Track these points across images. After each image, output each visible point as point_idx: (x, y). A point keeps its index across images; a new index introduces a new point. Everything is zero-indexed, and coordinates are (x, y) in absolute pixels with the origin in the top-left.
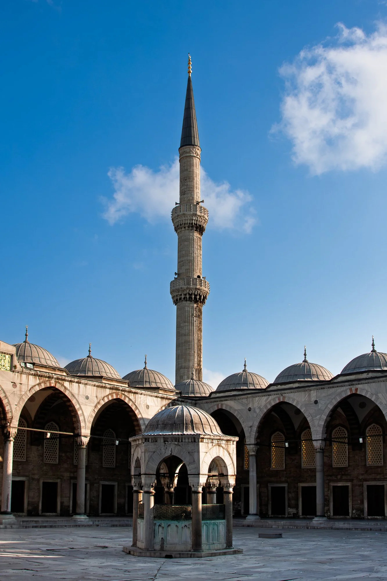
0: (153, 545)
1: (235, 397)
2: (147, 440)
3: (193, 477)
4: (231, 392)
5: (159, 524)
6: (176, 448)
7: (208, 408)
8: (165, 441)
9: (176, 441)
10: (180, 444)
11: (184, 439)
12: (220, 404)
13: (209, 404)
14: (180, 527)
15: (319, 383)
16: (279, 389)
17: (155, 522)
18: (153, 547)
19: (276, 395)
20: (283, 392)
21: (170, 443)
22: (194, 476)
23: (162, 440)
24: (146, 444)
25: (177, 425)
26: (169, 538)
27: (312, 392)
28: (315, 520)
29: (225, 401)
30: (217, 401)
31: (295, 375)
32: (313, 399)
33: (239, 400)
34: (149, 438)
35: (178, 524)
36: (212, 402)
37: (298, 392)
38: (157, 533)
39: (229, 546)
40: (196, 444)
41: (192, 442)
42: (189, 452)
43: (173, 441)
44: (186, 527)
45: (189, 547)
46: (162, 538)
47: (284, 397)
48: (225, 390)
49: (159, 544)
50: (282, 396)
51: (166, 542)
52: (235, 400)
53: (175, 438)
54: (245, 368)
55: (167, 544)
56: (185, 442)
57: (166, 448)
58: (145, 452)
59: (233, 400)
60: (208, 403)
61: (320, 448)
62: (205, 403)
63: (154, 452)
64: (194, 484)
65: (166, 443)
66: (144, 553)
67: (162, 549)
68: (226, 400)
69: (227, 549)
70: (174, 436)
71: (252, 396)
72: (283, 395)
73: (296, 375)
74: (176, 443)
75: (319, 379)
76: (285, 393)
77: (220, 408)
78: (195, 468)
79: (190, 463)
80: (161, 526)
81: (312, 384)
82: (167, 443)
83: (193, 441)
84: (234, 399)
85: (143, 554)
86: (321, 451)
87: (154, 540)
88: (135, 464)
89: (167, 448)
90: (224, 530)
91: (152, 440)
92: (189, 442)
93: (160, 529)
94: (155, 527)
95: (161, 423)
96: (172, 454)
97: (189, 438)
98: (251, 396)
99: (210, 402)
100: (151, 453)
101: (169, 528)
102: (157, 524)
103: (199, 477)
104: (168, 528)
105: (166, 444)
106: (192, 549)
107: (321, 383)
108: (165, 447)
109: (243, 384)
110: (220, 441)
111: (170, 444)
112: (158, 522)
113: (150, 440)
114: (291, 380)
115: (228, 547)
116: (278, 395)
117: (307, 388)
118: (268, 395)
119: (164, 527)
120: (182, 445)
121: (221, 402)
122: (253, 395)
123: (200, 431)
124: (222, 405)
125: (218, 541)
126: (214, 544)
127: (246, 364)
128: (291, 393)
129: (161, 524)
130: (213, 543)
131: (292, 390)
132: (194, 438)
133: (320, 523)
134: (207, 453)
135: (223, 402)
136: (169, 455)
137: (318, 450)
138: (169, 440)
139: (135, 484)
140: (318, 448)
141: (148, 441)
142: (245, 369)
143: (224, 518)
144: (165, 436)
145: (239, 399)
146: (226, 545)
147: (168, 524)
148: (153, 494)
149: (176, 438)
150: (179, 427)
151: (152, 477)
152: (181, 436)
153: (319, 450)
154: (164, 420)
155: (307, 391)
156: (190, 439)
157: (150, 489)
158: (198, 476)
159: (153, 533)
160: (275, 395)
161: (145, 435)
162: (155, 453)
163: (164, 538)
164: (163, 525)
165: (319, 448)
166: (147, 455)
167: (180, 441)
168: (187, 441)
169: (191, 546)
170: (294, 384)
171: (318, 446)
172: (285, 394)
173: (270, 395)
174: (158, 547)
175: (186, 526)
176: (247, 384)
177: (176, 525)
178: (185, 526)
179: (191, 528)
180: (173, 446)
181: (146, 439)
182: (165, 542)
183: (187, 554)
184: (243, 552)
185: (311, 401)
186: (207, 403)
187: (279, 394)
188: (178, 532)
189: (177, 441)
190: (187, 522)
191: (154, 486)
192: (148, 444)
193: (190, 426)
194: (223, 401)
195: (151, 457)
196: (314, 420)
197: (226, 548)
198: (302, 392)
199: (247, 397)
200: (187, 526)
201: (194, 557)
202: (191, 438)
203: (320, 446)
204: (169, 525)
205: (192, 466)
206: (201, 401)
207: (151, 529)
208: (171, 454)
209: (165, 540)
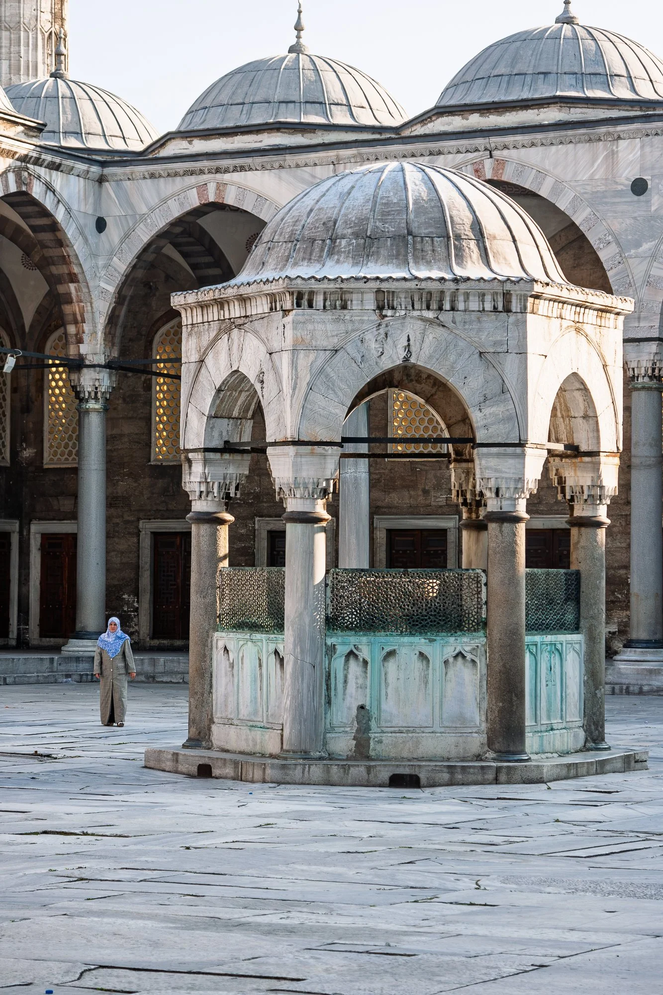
0: (324, 738)
1: (280, 157)
2: (305, 302)
3: (498, 455)
4: (259, 137)
5: (346, 649)
6: (430, 337)
7: (157, 201)
8: (380, 308)
9: (428, 308)
10: (446, 317)
11: (461, 298)
12: (211, 182)
13: (162, 180)
14: (436, 662)
15: (641, 110)
16: (482, 131)
17: (329, 641)
18: (325, 744)
19: (467, 151)
20: (495, 140)
21: (403, 313)
22: (502, 449)
23: (370, 303)
24: (301, 318)
25: (419, 239)
26: (389, 706)
27: (622, 144)
28: (625, 658)
29: (235, 169)
30: (202, 172)
31: (539, 73)
32: (627, 174)
33: (299, 171)
34: (312, 293)
35: (427, 650)
36: (176, 174)
37: (561, 143)
38: (340, 686)
39: (594, 741)
40: (512, 318)
41: (495, 309)
42: (481, 353)
43: (416, 307)
44: (460, 659)
45: (476, 741)
46: (362, 707)
47: (501, 164)
48: (231, 125)
49: (348, 729)
50: (491, 157)
51: (378, 720)
52: (281, 167)
53: (424, 296)
54: (298, 37)
55: (383, 732)
56: (465, 311)
57: (386, 334)
58: (294, 351)
59: (273, 168)
60: (160, 176)
61: (650, 371)
62: (145, 178)
63: (336, 351)
64: (503, 486)
65: (384, 312)
66: (299, 768)
67: (362, 750)
68: (242, 169)
69: (588, 750)
70: (423, 285)
71: (360, 154)
72: (495, 153)
73: (545, 74)
74: (430, 315)
75: (638, 95)
76: (506, 147)
77: (212, 199)
78: (509, 419)
79: (485, 400)
80: (356, 656)
81: (614, 113)
82: (389, 313)
83: (500, 308)
84: (276, 165)
85: (297, 773)
86: (654, 383)
87: (328, 715)
88: (214, 400)
89: (389, 333)
90: (577, 673)
91: (325, 300)
92: (484, 310)
93: (354, 667)
94: (330, 664)
95: (350, 231)
96: (413, 360)
97: (484, 295)
98: (354, 156)
99: (169, 175)
100: (323, 356)
101: (391, 665)
102: (342, 650)
103: (523, 455)
104: (386, 664)
105: (386, 316)
106: (486, 748)
107: (648, 109)
108: (382, 331)
109: (306, 102)
110: (582, 309)
111: (404, 317)
112: (343, 642)
113: (319, 300)
114: (526, 95)
115: (590, 745)
116: (476, 154)
117: (603, 130)
118: (431, 154)
119: (369, 660)
120: (454, 322)
121: (218, 176)
122: (364, 150)
123: (511, 267)
124: (221, 187)
125: (562, 718)
126: (552, 729)
127: (304, 22)
128: (533, 145)
129: (357, 648)
130: (549, 728)
131: (539, 136)
132: (507, 296)
133: (651, 672)
134: (546, 356)
135: (227, 177)
136: (399, 362)
137: (640, 380)
138: (402, 300)
139: (207, 488)
140: (643, 372)
141: (310, 306)
142: (298, 43)
143: (576, 629)
144: (385, 286)
145: (298, 166)
146: (584, 733)
147: (388, 649)
148: (324, 524)
149: (430, 293)
150: (428, 248)
151: (324, 456)
152: (452, 286)
153: (646, 379)
154: (362, 221)
155: (600, 140)
156: (488, 298)
157: (314, 506)
158: (518, 450)
159: (324, 687)
160: (458, 152)
161: (299, 281)
162: (340, 354)
163: (367, 708)
164: (365, 653)
165: (646, 371)
166: (305, 361)
167: (447, 306)
168: (474, 305)
169: (483, 738)
170: (538, 109)
171: (644, 364)
172: (505, 152)
173: (440, 153)
174: (343, 744)
175: (460, 655)
176: (321, 103)
177: (421, 654)
178: (456, 657)
179: (481, 664)
180: (413, 328)
181: (300, 296)
182: (373, 724)
183: (482, 767)
184: (649, 764)
185: (616, 183)
186: (152, 176)
187: (477, 150)
188: (426, 683)
189: (434, 306)
190: (465, 639)
191: (331, 490)
192: (311, 315)
193: (473, 244)
194: (227, 171)
195: (321, 371)
196: (630, 261)
197: (585, 749)
198: (580, 145)
199: (339, 159)
200: (464, 657)
201: (509, 782)
202: (495, 294)
203: (650, 365)
204: (391, 654)
205: (493, 409)
206: (128, 169)
207: (318, 668)
208: (406, 359)
209: (374, 713)
